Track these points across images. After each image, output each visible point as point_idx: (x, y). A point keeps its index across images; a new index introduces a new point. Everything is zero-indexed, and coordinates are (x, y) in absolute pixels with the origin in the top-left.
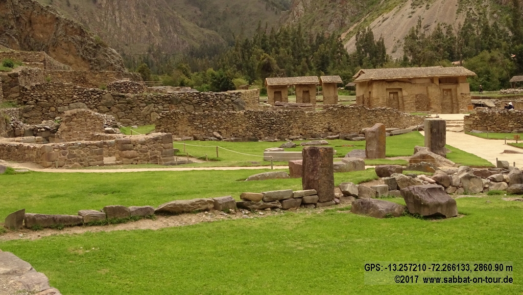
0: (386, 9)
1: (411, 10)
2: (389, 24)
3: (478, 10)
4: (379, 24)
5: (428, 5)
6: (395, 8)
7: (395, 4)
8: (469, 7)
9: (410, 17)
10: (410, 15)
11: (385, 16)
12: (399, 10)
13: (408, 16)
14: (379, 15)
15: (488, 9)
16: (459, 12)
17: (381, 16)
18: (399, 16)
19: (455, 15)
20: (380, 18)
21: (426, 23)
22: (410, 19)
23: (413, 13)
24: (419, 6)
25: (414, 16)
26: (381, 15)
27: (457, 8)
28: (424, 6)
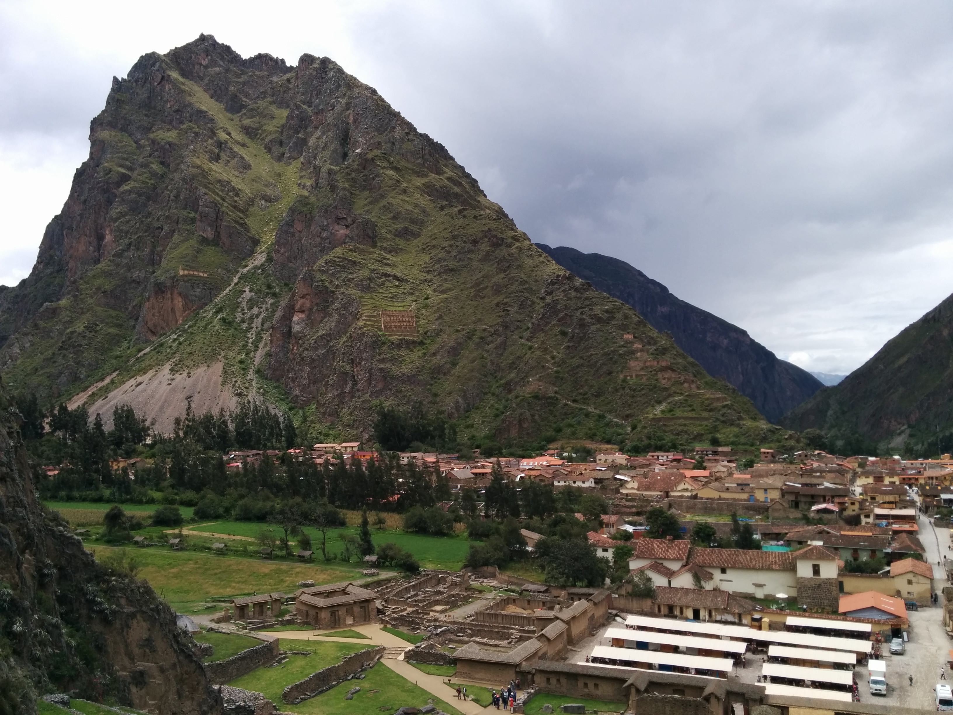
0: (139, 371)
1: (170, 377)
2: (145, 390)
3: (244, 383)
4: (132, 388)
5: (189, 373)
6: (151, 371)
7: (150, 367)
8: (234, 380)
9: (169, 384)
10: (169, 382)
11: (139, 379)
12: (155, 375)
13: (167, 382)
14: (131, 378)
15: (254, 383)
16: (224, 383)
17: (133, 379)
18: (156, 382)
19: (220, 387)
20: (132, 382)
21: (188, 394)
22: (170, 387)
23: (172, 380)
24: (179, 373)
25: (174, 383)
26: (133, 377)
27: (221, 379)
28: (185, 374)
